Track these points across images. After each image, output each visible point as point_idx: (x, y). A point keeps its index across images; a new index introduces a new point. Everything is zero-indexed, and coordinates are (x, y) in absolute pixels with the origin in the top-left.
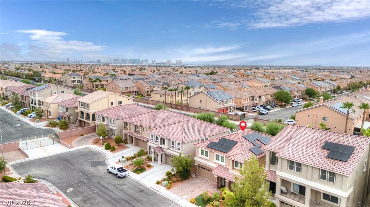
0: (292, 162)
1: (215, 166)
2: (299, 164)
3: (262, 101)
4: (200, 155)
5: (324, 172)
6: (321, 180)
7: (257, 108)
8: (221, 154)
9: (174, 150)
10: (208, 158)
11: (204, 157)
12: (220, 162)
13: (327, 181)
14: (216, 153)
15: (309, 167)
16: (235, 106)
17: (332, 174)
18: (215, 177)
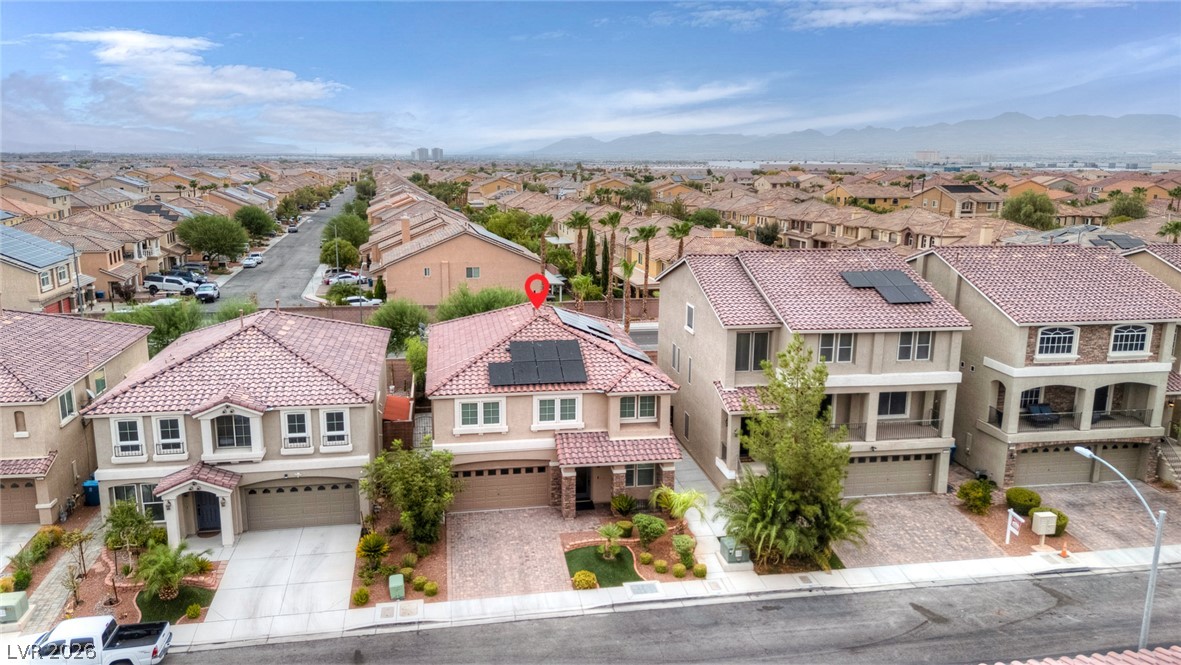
0: (827, 339)
1: (547, 442)
2: (847, 338)
3: (156, 258)
4: (460, 428)
5: (906, 337)
6: (900, 363)
7: (167, 281)
8: (557, 395)
9: (311, 450)
10: (501, 426)
11: (481, 427)
12: (557, 424)
13: (913, 359)
14: (539, 396)
15: (877, 338)
16: (90, 285)
17: (925, 336)
18: (566, 478)
